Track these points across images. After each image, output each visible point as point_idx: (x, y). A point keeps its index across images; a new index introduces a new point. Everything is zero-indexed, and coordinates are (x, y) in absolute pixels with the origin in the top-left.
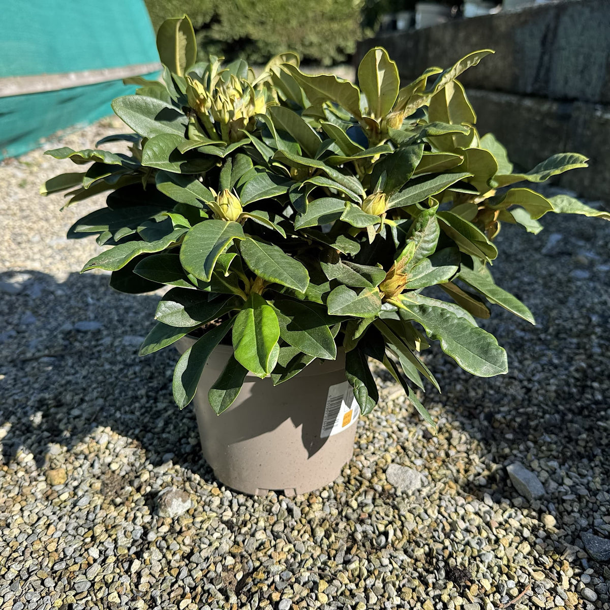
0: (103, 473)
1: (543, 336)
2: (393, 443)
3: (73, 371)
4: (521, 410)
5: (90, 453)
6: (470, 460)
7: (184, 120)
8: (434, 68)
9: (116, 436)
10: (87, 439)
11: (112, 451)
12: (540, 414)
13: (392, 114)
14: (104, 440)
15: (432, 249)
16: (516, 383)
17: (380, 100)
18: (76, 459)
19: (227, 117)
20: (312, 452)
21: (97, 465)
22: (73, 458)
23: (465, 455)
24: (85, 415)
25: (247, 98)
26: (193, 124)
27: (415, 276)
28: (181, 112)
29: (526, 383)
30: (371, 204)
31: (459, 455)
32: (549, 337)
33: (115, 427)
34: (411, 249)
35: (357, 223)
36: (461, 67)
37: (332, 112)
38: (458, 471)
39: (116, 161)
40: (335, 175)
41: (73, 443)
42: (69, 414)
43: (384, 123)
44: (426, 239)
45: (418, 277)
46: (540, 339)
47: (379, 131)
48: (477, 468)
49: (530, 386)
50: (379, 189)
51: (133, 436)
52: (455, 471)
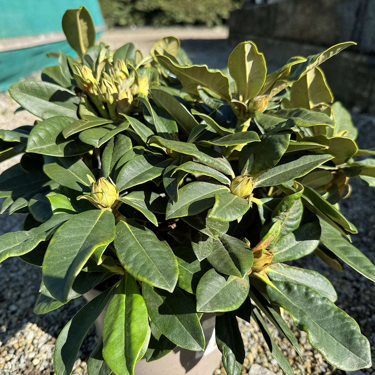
0: (27, 367)
1: (365, 239)
2: (254, 344)
3: (16, 269)
4: (353, 309)
5: (19, 348)
6: (315, 359)
7: (76, 100)
8: (299, 57)
9: (41, 332)
10: (18, 334)
11: (36, 346)
12: (368, 313)
13: (259, 97)
14: (30, 338)
15: (296, 226)
16: (348, 283)
17: (247, 86)
18: (8, 352)
19: (111, 100)
20: (188, 369)
21: (22, 360)
22: (5, 352)
23: (311, 353)
24: (19, 311)
25: (132, 79)
26: (83, 104)
27: (280, 249)
28: (73, 93)
29: (355, 284)
30: (239, 186)
31: (306, 354)
32: (369, 240)
33: (40, 324)
34: (277, 227)
35: (226, 217)
36: (324, 56)
37: (205, 92)
38: (306, 370)
39: (16, 138)
40: (205, 160)
41: (7, 338)
42: (8, 309)
43: (251, 104)
44: (291, 217)
45: (283, 251)
46: (363, 242)
47: (247, 111)
48: (321, 367)
49: (358, 286)
50: (246, 171)
51: (53, 333)
52: (303, 370)
